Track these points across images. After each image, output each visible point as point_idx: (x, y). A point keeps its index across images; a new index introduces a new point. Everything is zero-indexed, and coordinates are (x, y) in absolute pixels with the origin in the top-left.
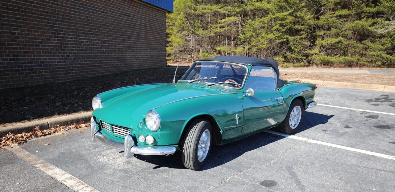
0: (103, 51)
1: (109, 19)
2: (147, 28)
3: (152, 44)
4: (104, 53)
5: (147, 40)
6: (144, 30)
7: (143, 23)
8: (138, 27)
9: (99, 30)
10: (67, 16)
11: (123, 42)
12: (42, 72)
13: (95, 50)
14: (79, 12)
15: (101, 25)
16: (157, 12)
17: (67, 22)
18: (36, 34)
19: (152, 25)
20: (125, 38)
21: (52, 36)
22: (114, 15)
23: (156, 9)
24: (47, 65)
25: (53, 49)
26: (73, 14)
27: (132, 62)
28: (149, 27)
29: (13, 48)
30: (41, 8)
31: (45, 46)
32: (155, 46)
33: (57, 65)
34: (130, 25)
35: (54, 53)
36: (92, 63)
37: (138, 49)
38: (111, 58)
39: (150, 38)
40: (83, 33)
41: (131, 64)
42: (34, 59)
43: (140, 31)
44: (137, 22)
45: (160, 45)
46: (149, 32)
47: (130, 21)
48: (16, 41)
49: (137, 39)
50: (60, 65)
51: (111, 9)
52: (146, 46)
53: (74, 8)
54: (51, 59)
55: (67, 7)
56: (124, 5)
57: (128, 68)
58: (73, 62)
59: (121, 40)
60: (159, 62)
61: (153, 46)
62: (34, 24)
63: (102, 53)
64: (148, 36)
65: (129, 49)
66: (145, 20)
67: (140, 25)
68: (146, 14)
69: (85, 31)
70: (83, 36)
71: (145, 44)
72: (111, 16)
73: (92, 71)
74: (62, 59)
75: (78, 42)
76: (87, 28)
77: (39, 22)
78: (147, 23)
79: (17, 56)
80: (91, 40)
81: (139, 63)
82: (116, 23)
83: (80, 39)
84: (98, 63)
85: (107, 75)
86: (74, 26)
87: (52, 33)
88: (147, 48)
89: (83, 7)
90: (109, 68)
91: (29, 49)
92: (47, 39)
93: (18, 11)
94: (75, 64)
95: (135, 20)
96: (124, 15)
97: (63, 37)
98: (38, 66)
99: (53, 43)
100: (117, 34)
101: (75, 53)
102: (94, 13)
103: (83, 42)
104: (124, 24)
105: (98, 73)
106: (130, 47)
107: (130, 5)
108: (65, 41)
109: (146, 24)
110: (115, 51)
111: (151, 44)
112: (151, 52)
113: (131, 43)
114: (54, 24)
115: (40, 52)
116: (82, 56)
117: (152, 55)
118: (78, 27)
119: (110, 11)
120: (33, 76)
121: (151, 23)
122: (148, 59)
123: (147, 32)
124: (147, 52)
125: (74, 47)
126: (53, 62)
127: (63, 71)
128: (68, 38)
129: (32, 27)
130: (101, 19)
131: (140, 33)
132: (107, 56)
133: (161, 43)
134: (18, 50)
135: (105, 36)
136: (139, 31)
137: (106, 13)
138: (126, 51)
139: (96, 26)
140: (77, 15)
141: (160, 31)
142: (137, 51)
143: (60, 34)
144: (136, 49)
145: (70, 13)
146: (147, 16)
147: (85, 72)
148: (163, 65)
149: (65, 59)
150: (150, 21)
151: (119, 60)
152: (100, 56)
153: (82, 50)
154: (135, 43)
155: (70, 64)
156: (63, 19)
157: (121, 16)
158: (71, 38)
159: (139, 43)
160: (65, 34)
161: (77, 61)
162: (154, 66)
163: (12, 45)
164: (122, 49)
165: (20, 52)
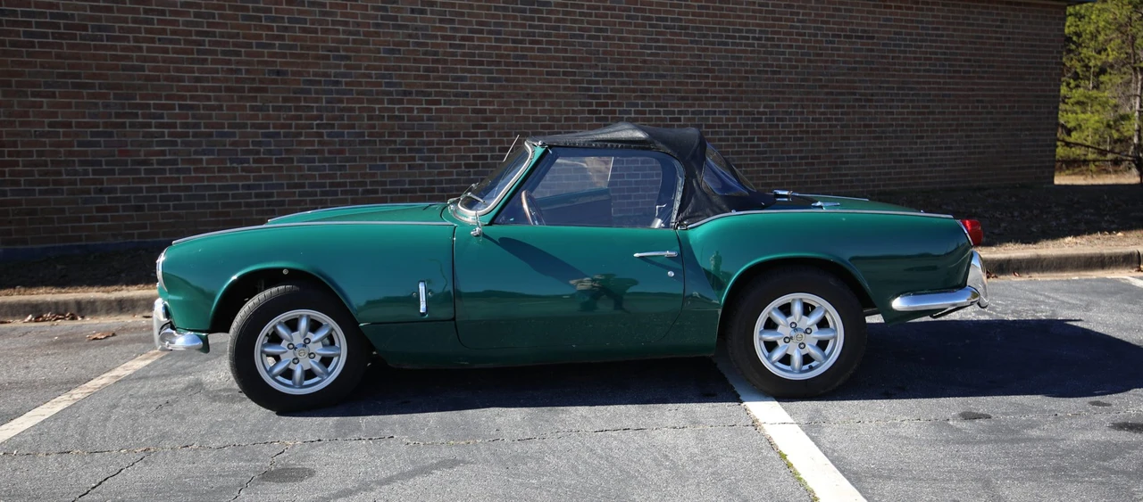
7: (936, 53)
8: (911, 64)
13: (721, 139)
14: (673, 49)
17: (629, 75)
18: (538, 108)
21: (583, 112)
34: (872, 63)
39: (967, 95)
40: (682, 99)
41: (868, 174)
47: (872, 50)
48: (485, 127)
52: (947, 119)
62: (533, 89)
64: (954, 89)
69: (686, 92)
70: (677, 106)
72: (790, 47)
77: (548, 81)
79: (485, 158)
83: (666, 113)
86: (651, 83)
87: (582, 104)
89: (689, 35)
93: (498, 63)
95: (896, 45)
96: (848, 36)
97: (612, 112)
102: (725, 44)
103: (678, 119)
104: (844, 62)
114: (590, 82)
118: (666, 84)
122: (955, 159)
129: (528, 94)
134: (488, 146)
137: (768, 39)
140: (666, 56)
148: (1037, 179)
157: (833, 42)
163: (476, 135)
165: (492, 150)
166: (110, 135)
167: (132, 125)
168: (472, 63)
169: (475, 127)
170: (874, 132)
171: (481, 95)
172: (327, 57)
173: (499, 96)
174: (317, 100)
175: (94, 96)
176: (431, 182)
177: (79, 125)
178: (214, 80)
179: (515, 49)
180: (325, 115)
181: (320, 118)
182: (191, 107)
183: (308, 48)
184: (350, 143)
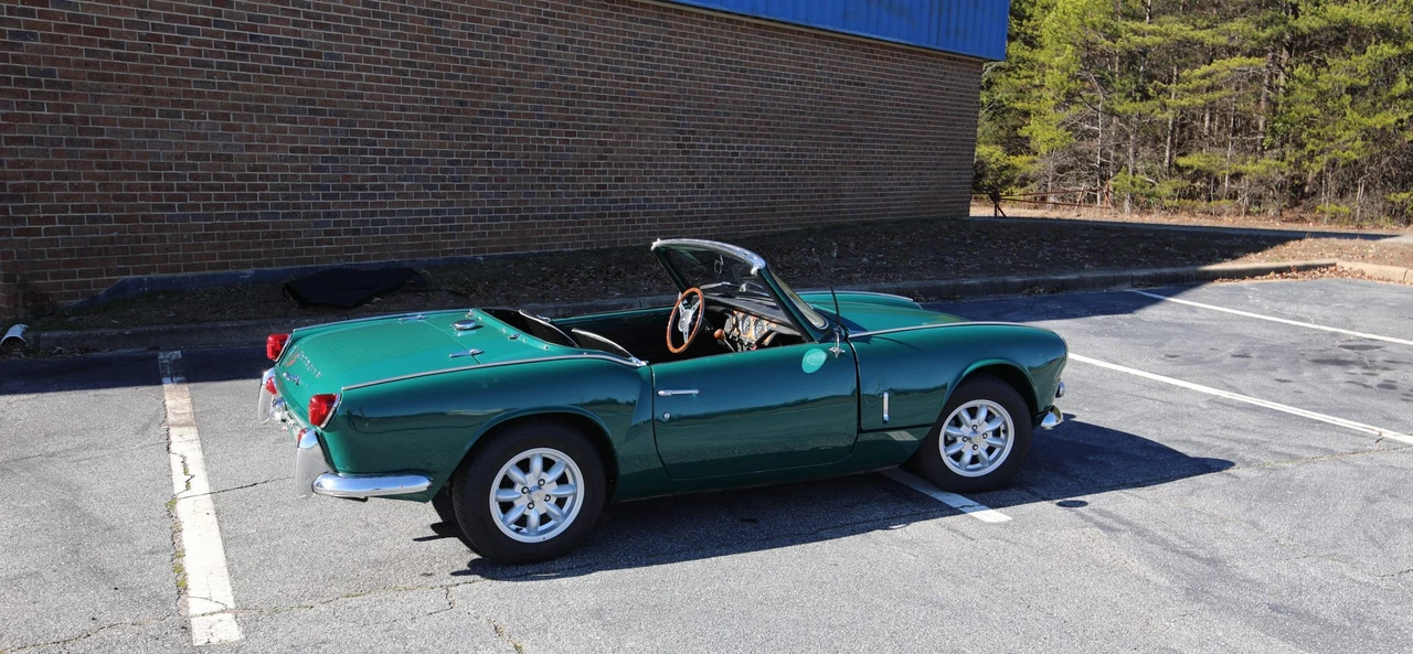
0: (784, 174)
1: (807, 96)
2: (912, 112)
3: (928, 154)
4: (785, 180)
5: (910, 143)
6: (904, 116)
7: (903, 100)
8: (887, 109)
9: (778, 124)
10: (709, 99)
11: (838, 151)
12: (643, 221)
13: (764, 173)
14: (735, 89)
15: (786, 112)
16: (952, 64)
17: (705, 113)
19: (932, 103)
20: (845, 140)
21: (673, 146)
22: (821, 86)
23: (949, 58)
24: (655, 207)
25: (672, 173)
26: (720, 94)
27: (860, 201)
28: (922, 107)
29: (599, 172)
30: (657, 88)
31: (656, 166)
32: (935, 159)
33: (676, 206)
34: (863, 107)
35: (672, 180)
36: (753, 204)
37: (880, 169)
38: (802, 191)
39: (921, 138)
40: (740, 135)
41: (857, 207)
42: (633, 193)
43: (892, 120)
44: (883, 98)
45: (954, 154)
46: (919, 122)
47: (863, 96)
48: (605, 158)
49: (881, 141)
50: (683, 206)
51: (814, 73)
52: (907, 159)
53: (725, 82)
54: (664, 193)
55: (711, 80)
56: (851, 60)
57: (846, 218)
58: (710, 199)
59: (834, 146)
60: (945, 203)
61: (930, 159)
62: (641, 123)
63: (780, 179)
64: (913, 133)
65: (853, 169)
66: (908, 90)
67: (891, 104)
68: (913, 74)
69: (743, 129)
70: (737, 141)
71: (906, 153)
72: (812, 90)
73: (752, 222)
74: (687, 193)
75: (727, 154)
76: (749, 122)
77: (651, 117)
78: (916, 96)
79: (604, 187)
80: (757, 148)
81: (881, 205)
82: (825, 104)
83: (729, 148)
84: (767, 204)
85: (787, 233)
86: (720, 120)
87: (673, 139)
88: (909, 164)
89: (746, 77)
90: (794, 214)
91: (626, 173)
92: (662, 152)
93: (616, 99)
94: (713, 205)
95: (879, 92)
96: (849, 83)
97: (693, 146)
98: (639, 207)
99: (673, 159)
100: (822, 133)
101: (717, 180)
102: (770, 86)
103: (737, 154)
104: (846, 106)
105: (766, 228)
106: (858, 163)
107: (867, 57)
108: (698, 153)
109: (913, 101)
110: (816, 174)
111: (922, 153)
112: (920, 174)
113: (860, 152)
114: (679, 118)
115: (645, 180)
116: (731, 186)
117: (924, 184)
118: (729, 121)
119: (810, 79)
120: (627, 228)
121: (928, 98)
122: (911, 194)
123: (912, 122)
124: (910, 174)
125: (714, 167)
126: (667, 200)
127: (687, 219)
128: (703, 147)
129: (636, 128)
130: (784, 100)
131: (891, 126)
132: (791, 185)
133: (958, 150)
135: (791, 138)
136: (887, 120)
137: (798, 83)
138: (845, 174)
139: (771, 118)
140: (731, 96)
141: (958, 116)
142: (877, 174)
143: (688, 139)
144: (875, 169)
145: (714, 93)
146: (916, 80)
147: (735, 223)
148: (960, 211)
149: (692, 193)
150: (926, 92)
151: (822, 196)
152: (775, 186)
153: (732, 173)
154: (873, 152)
155: (703, 205)
156: (700, 106)
157: (838, 88)
158: (710, 147)
159: (886, 153)
160: (698, 140)
161: (718, 199)
162: (929, 213)
163: (598, 165)
164: (835, 168)
166: (336, 160)
167: (353, 151)
168: (599, 98)
169: (600, 158)
170: (862, 169)
171: (604, 128)
172: (496, 89)
173: (616, 129)
174: (488, 130)
175: (326, 122)
176: (567, 209)
177: (314, 150)
178: (415, 109)
179: (629, 86)
180: (493, 143)
181: (489, 147)
182: (397, 135)
183: (483, 80)
184: (511, 172)
